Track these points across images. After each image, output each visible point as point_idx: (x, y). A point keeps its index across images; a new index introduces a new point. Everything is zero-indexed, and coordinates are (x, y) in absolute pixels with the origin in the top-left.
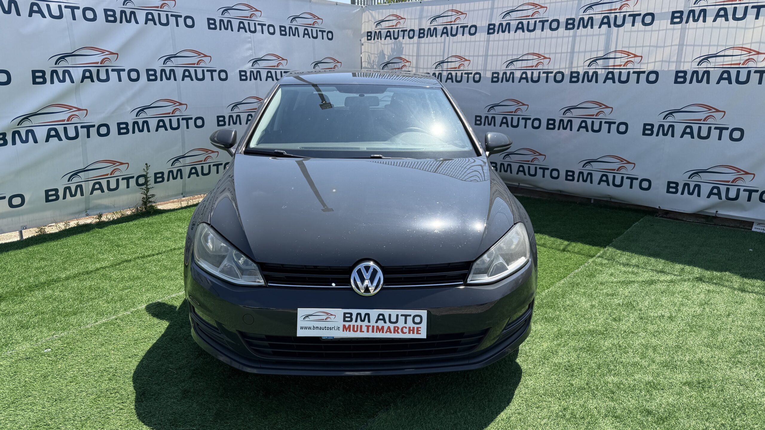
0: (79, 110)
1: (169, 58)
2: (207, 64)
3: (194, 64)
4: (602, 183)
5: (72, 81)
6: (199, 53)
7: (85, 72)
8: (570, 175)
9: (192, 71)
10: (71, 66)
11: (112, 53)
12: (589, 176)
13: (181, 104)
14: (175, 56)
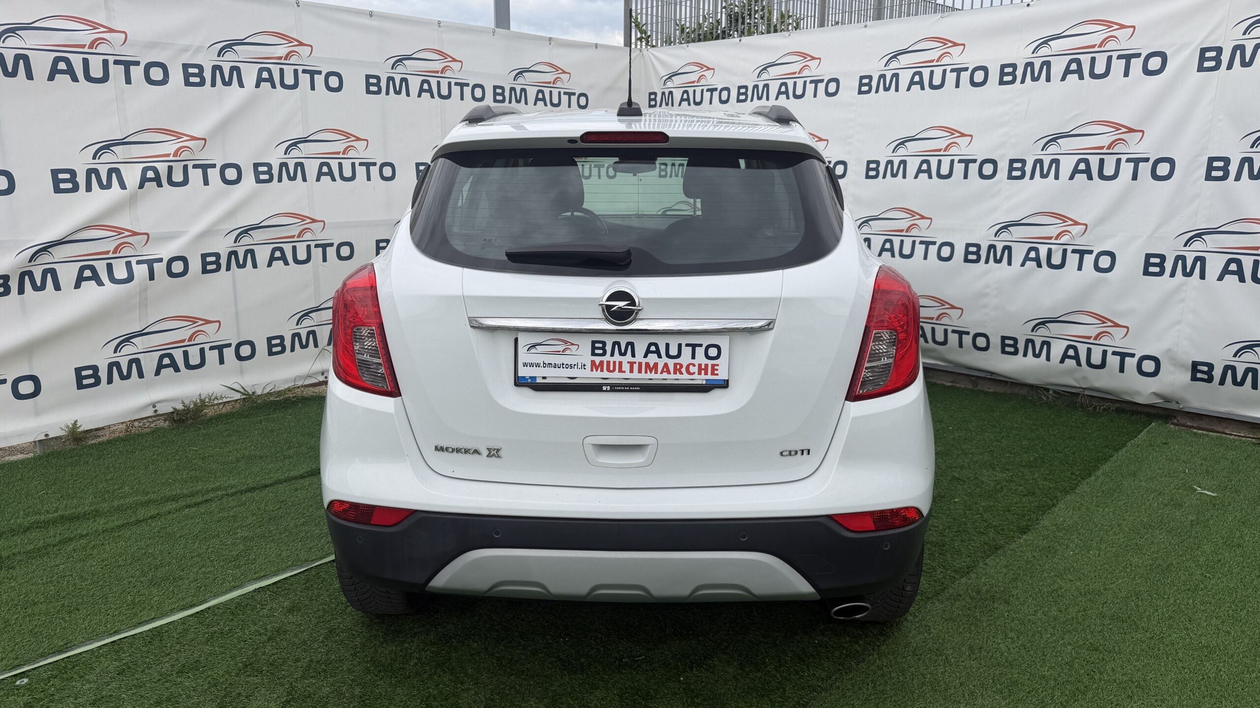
0: (135, 234)
1: (295, 144)
2: (361, 152)
3: (338, 153)
4: (1067, 360)
5: (123, 187)
6: (347, 135)
7: (146, 170)
8: (1009, 346)
9: (334, 164)
10: (122, 161)
11: (194, 139)
12: (1045, 346)
13: (313, 221)
14: (305, 141)
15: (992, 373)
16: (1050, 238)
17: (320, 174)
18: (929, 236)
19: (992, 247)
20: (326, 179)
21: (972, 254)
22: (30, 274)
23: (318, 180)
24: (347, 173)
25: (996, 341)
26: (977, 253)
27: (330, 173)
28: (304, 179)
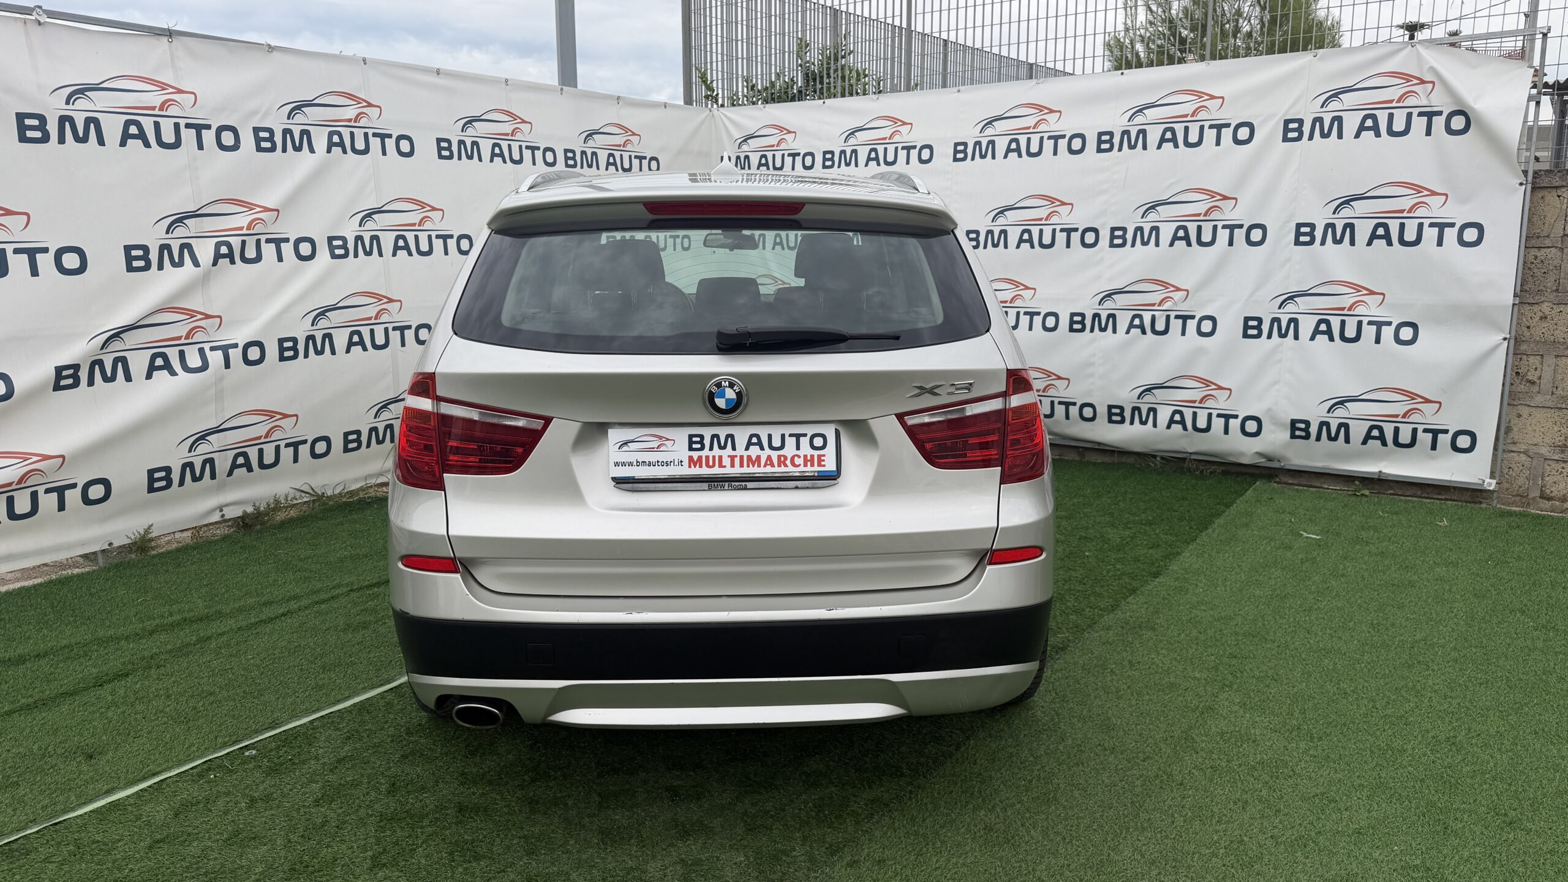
0: (208, 317)
1: (369, 215)
2: (437, 224)
3: (414, 225)
4: (1173, 426)
5: (196, 264)
6: (422, 205)
7: (218, 246)
8: (1116, 414)
9: (410, 237)
10: (194, 235)
11: (267, 209)
12: (1152, 413)
13: (391, 301)
14: (379, 211)
15: (1099, 444)
16: (1154, 305)
17: (396, 248)
18: (1033, 305)
19: (1096, 316)
20: (402, 254)
21: (1077, 323)
22: (100, 363)
23: (394, 254)
24: (424, 247)
25: (1102, 411)
26: (1082, 322)
27: (406, 247)
28: (381, 255)
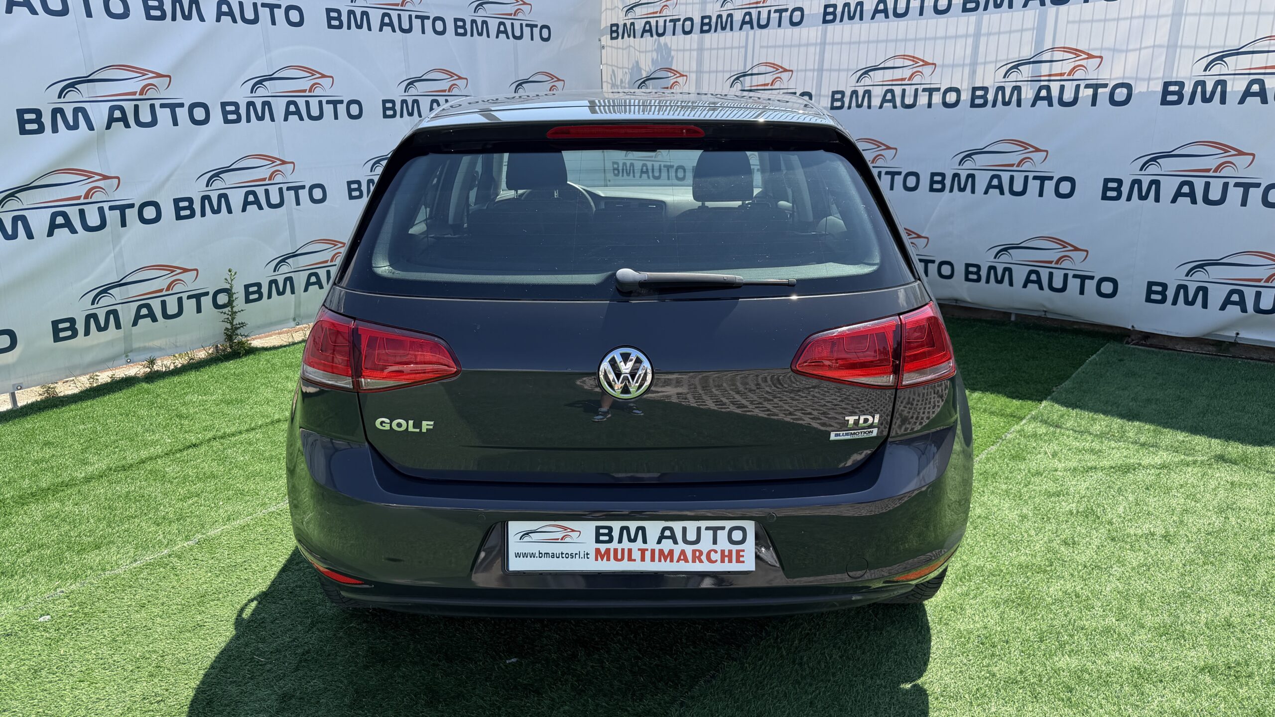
0: (105, 178)
1: (261, 81)
2: (326, 90)
3: (305, 91)
4: (1029, 286)
5: (91, 127)
6: (312, 72)
7: (112, 109)
8: (972, 274)
9: (301, 102)
10: (88, 99)
11: (159, 76)
12: (1006, 273)
13: (284, 162)
14: (269, 78)
16: (1013, 165)
17: (288, 113)
20: (293, 118)
23: (286, 119)
24: (315, 112)
27: (298, 112)
28: (273, 119)
